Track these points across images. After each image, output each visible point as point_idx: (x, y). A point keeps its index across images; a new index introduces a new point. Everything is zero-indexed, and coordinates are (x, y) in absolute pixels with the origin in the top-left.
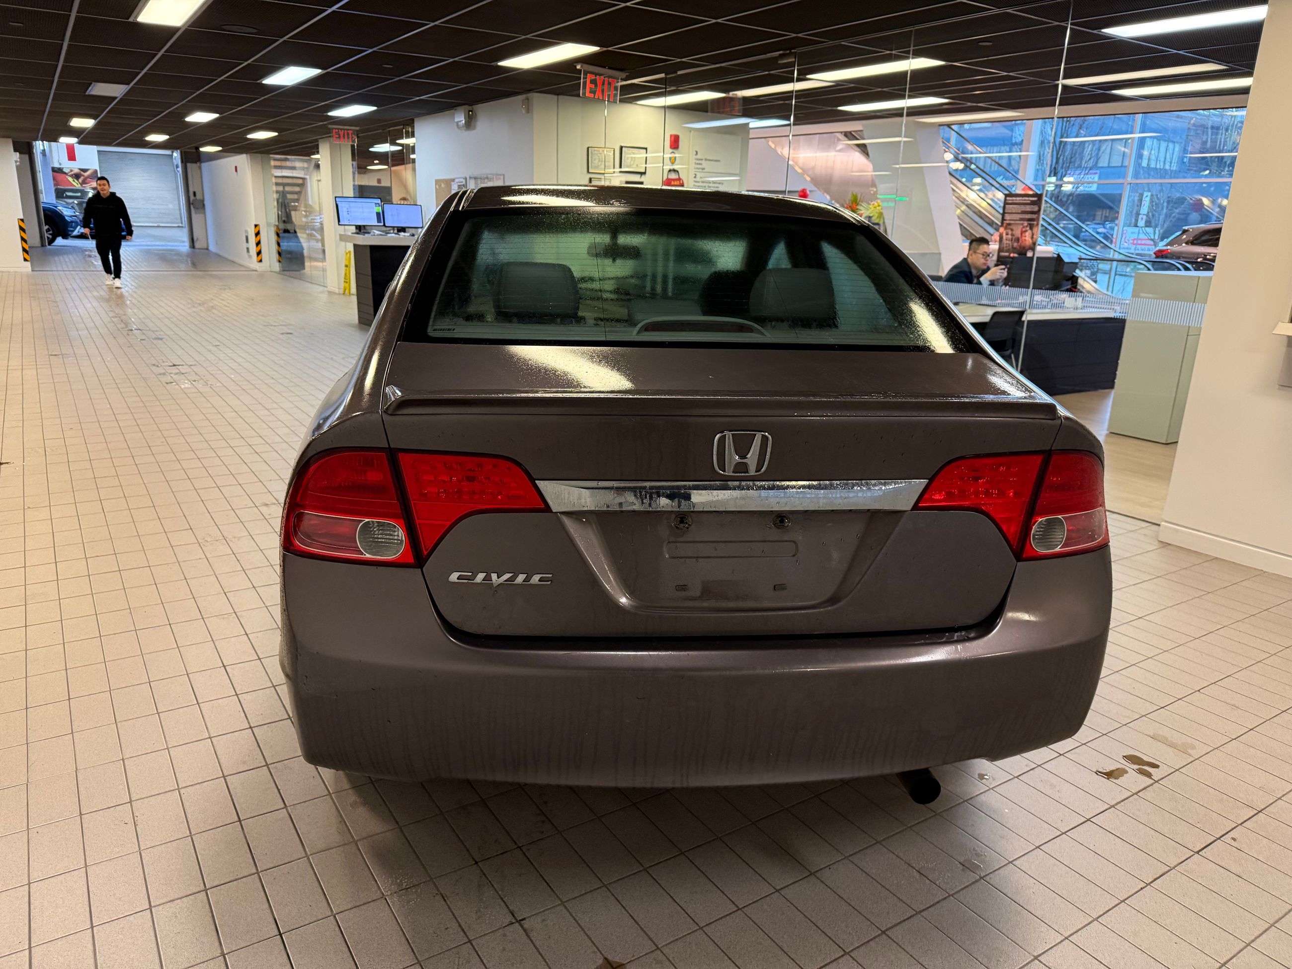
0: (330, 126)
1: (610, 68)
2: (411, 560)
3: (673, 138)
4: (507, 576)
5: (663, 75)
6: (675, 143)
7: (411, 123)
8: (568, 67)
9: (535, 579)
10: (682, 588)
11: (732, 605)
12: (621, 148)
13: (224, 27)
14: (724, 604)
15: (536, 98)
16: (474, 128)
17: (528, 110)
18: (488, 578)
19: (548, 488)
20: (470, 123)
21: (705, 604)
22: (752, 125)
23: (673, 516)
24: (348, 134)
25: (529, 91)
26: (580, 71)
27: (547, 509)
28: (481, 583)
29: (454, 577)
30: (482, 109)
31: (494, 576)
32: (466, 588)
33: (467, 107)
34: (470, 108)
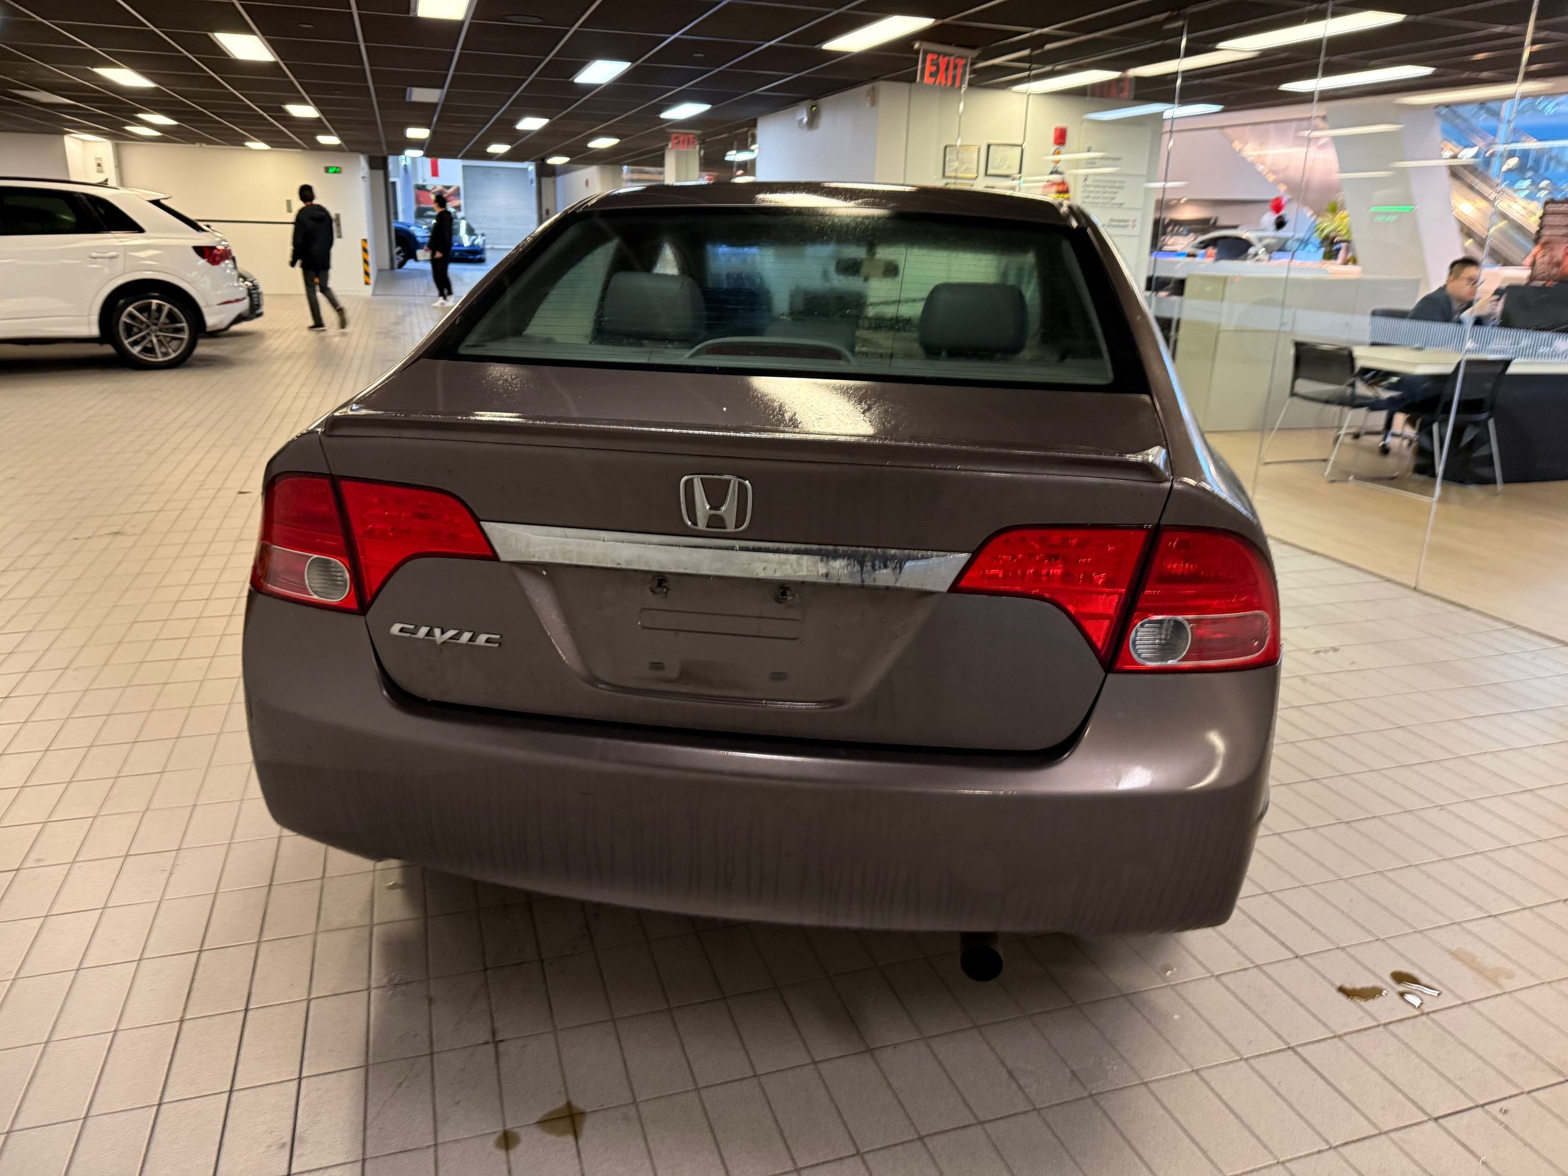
0: (669, 130)
1: (958, 45)
2: (355, 607)
3: (1058, 133)
4: (452, 633)
5: (1026, 52)
6: (1061, 137)
7: (753, 124)
8: (904, 45)
9: (482, 639)
10: (657, 666)
11: (715, 692)
12: (989, 146)
13: (509, 18)
14: (706, 691)
15: (884, 87)
16: (817, 128)
17: (874, 103)
18: (430, 633)
19: (496, 531)
20: (813, 121)
21: (684, 689)
22: (1167, 114)
23: (650, 576)
24: (689, 139)
25: (875, 79)
26: (918, 52)
27: (494, 557)
28: (423, 639)
29: (396, 629)
30: (827, 105)
31: (437, 631)
32: (406, 642)
33: (809, 102)
34: (814, 103)
